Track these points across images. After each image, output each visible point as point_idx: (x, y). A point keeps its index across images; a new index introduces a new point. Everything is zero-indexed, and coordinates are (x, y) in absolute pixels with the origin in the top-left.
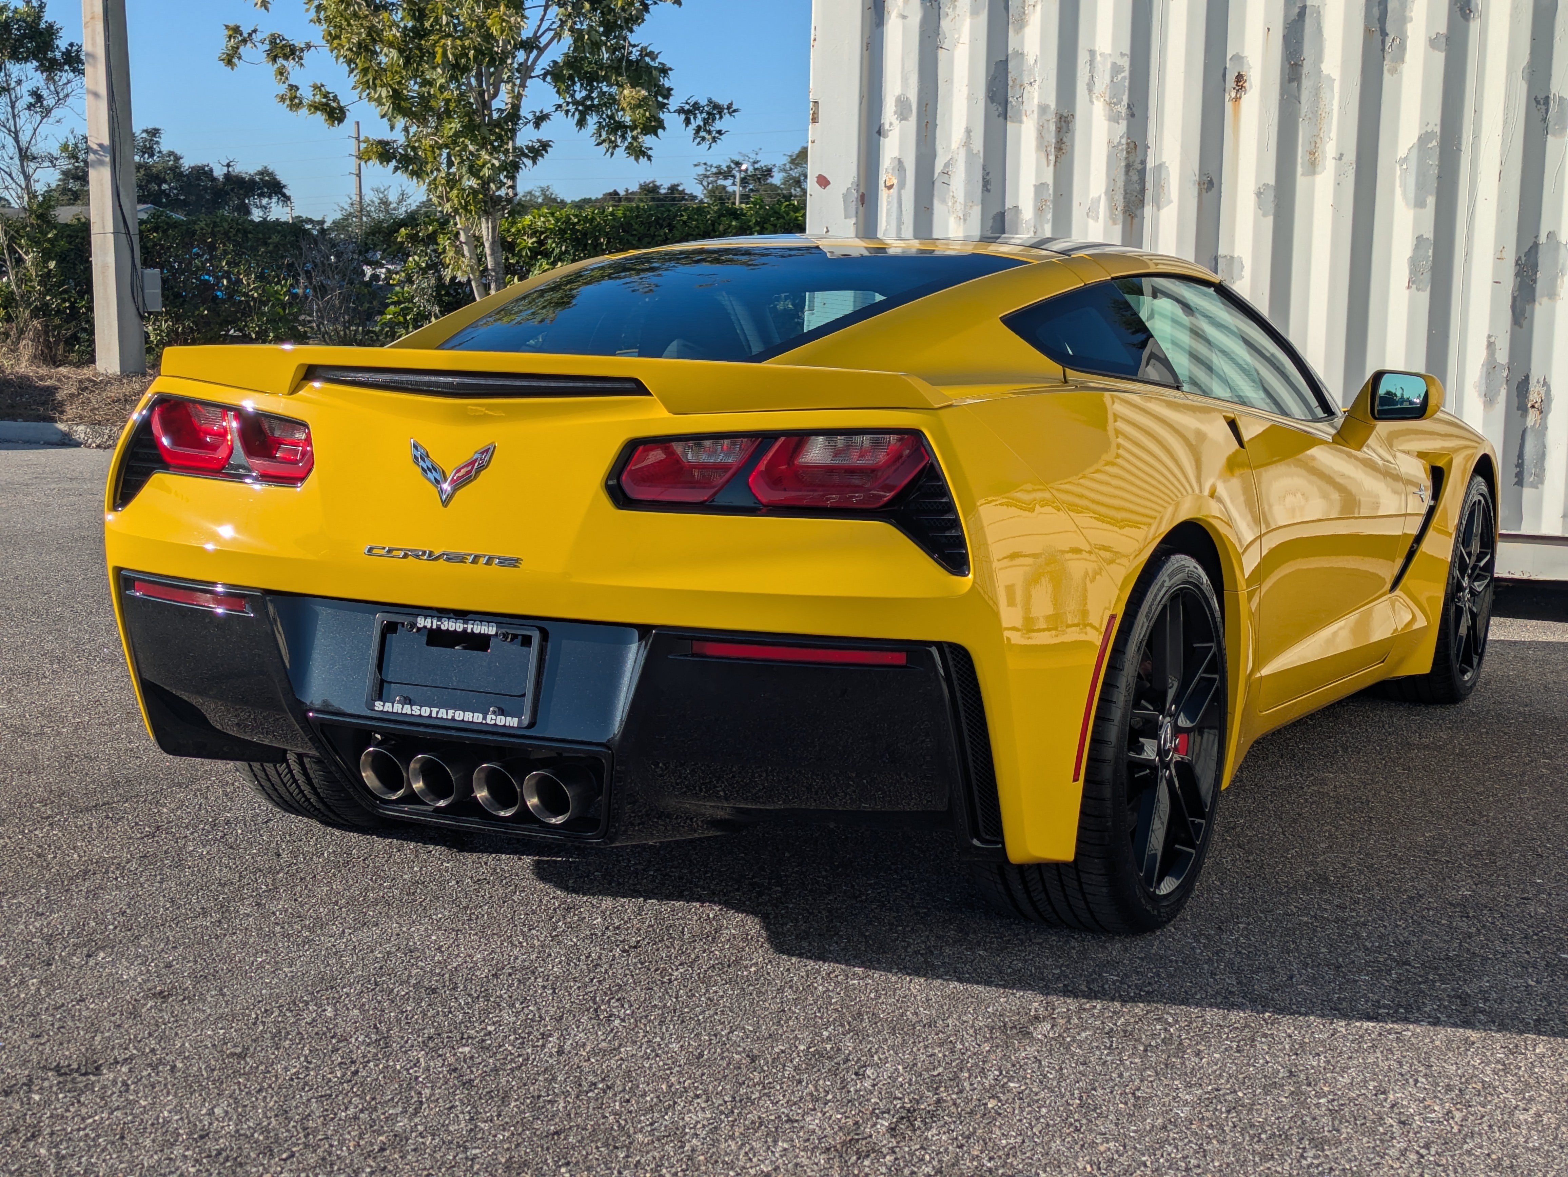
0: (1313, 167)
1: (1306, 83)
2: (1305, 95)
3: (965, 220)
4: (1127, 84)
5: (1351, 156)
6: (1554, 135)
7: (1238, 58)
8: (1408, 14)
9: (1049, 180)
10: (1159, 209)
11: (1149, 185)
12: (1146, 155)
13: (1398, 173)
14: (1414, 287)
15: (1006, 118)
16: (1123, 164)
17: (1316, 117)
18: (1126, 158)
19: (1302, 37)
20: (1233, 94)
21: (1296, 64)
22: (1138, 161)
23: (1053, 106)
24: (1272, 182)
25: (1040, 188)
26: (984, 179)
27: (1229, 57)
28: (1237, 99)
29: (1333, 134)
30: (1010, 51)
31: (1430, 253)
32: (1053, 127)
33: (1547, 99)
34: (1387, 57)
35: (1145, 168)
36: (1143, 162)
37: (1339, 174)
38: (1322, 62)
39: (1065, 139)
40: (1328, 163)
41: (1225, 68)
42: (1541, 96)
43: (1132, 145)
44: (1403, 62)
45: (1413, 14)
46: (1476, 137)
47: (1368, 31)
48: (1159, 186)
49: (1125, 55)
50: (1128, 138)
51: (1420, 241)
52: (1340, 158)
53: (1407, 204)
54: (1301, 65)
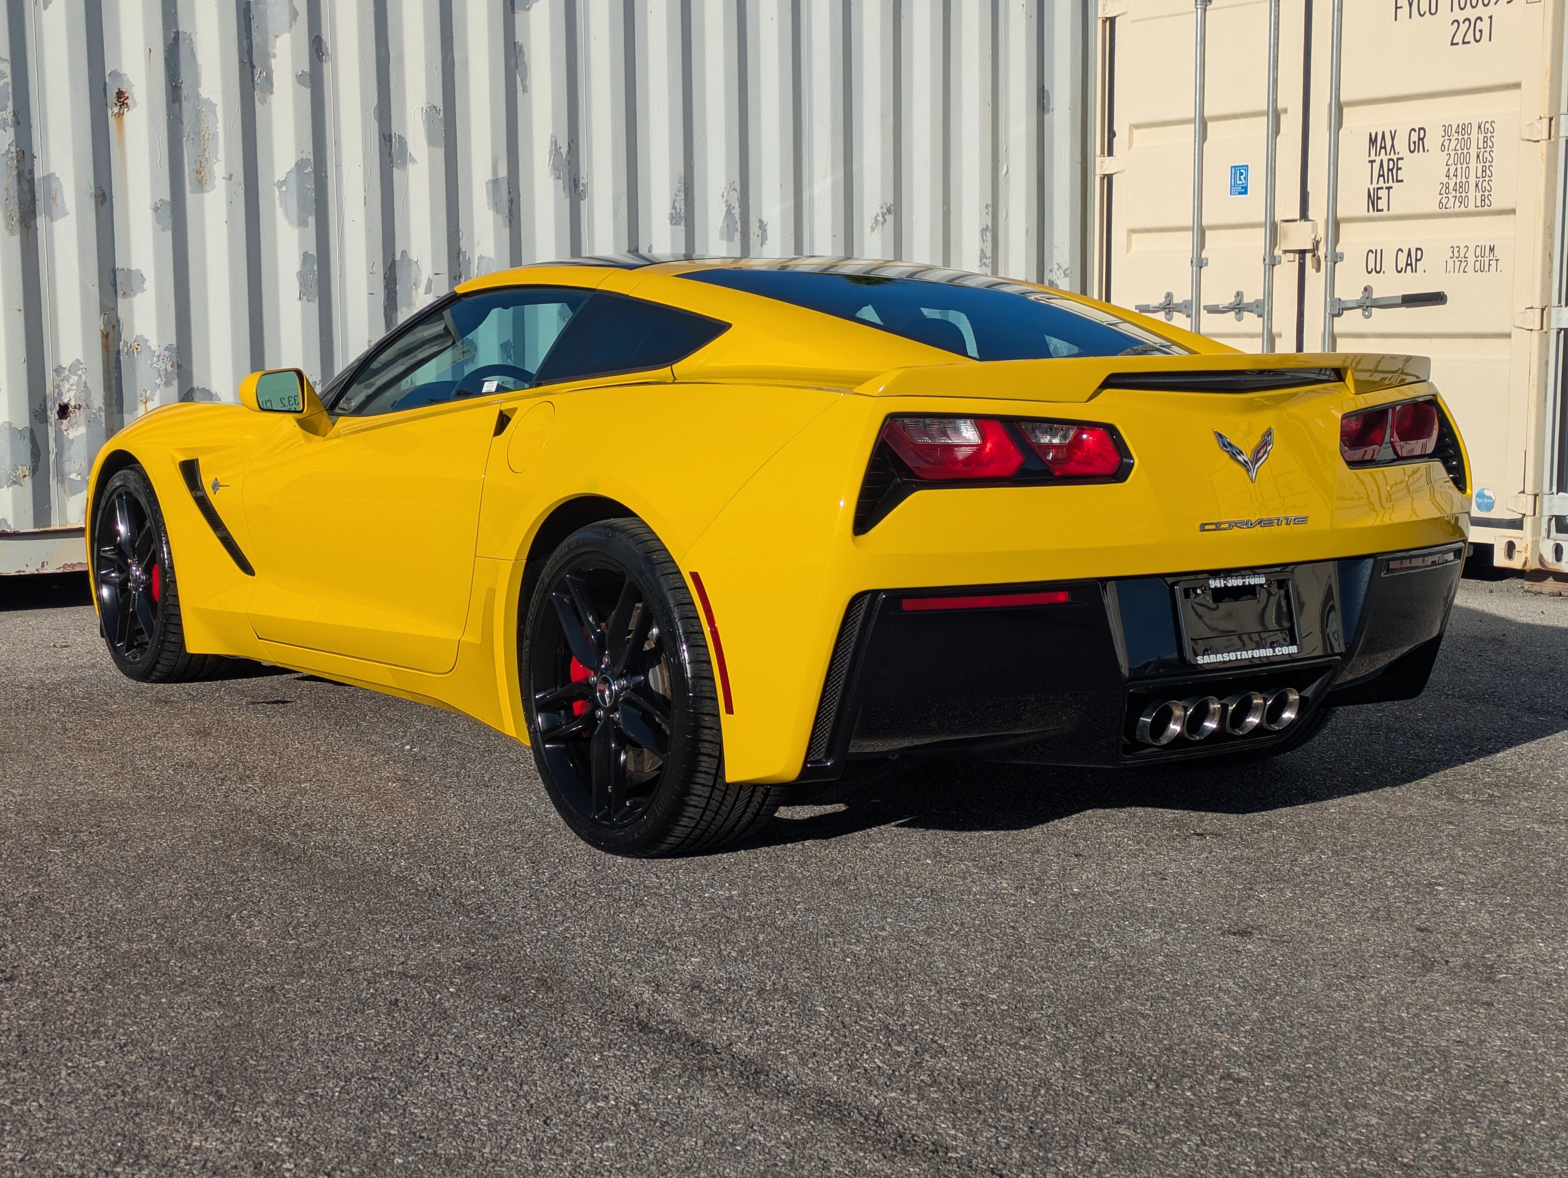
0: (201, 185)
1: (186, 106)
2: (186, 117)
4: (10, 90)
5: (239, 177)
6: (398, 168)
7: (116, 75)
8: (270, 49)
10: (52, 221)
11: (40, 195)
12: (33, 165)
13: (277, 194)
14: (305, 298)
16: (15, 173)
17: (199, 138)
18: (17, 167)
19: (178, 60)
20: (116, 110)
21: (176, 86)
22: (27, 171)
24: (168, 198)
27: (107, 73)
28: (120, 115)
29: (221, 155)
31: (316, 268)
33: (390, 135)
34: (256, 87)
35: (33, 178)
36: (31, 172)
37: (230, 194)
38: (200, 86)
40: (216, 182)
41: (105, 84)
42: (387, 134)
43: (21, 154)
44: (272, 93)
45: (276, 51)
46: (338, 166)
47: (241, 62)
48: (51, 197)
49: (5, 60)
50: (17, 146)
51: (306, 256)
52: (230, 179)
53: (290, 223)
54: (180, 88)
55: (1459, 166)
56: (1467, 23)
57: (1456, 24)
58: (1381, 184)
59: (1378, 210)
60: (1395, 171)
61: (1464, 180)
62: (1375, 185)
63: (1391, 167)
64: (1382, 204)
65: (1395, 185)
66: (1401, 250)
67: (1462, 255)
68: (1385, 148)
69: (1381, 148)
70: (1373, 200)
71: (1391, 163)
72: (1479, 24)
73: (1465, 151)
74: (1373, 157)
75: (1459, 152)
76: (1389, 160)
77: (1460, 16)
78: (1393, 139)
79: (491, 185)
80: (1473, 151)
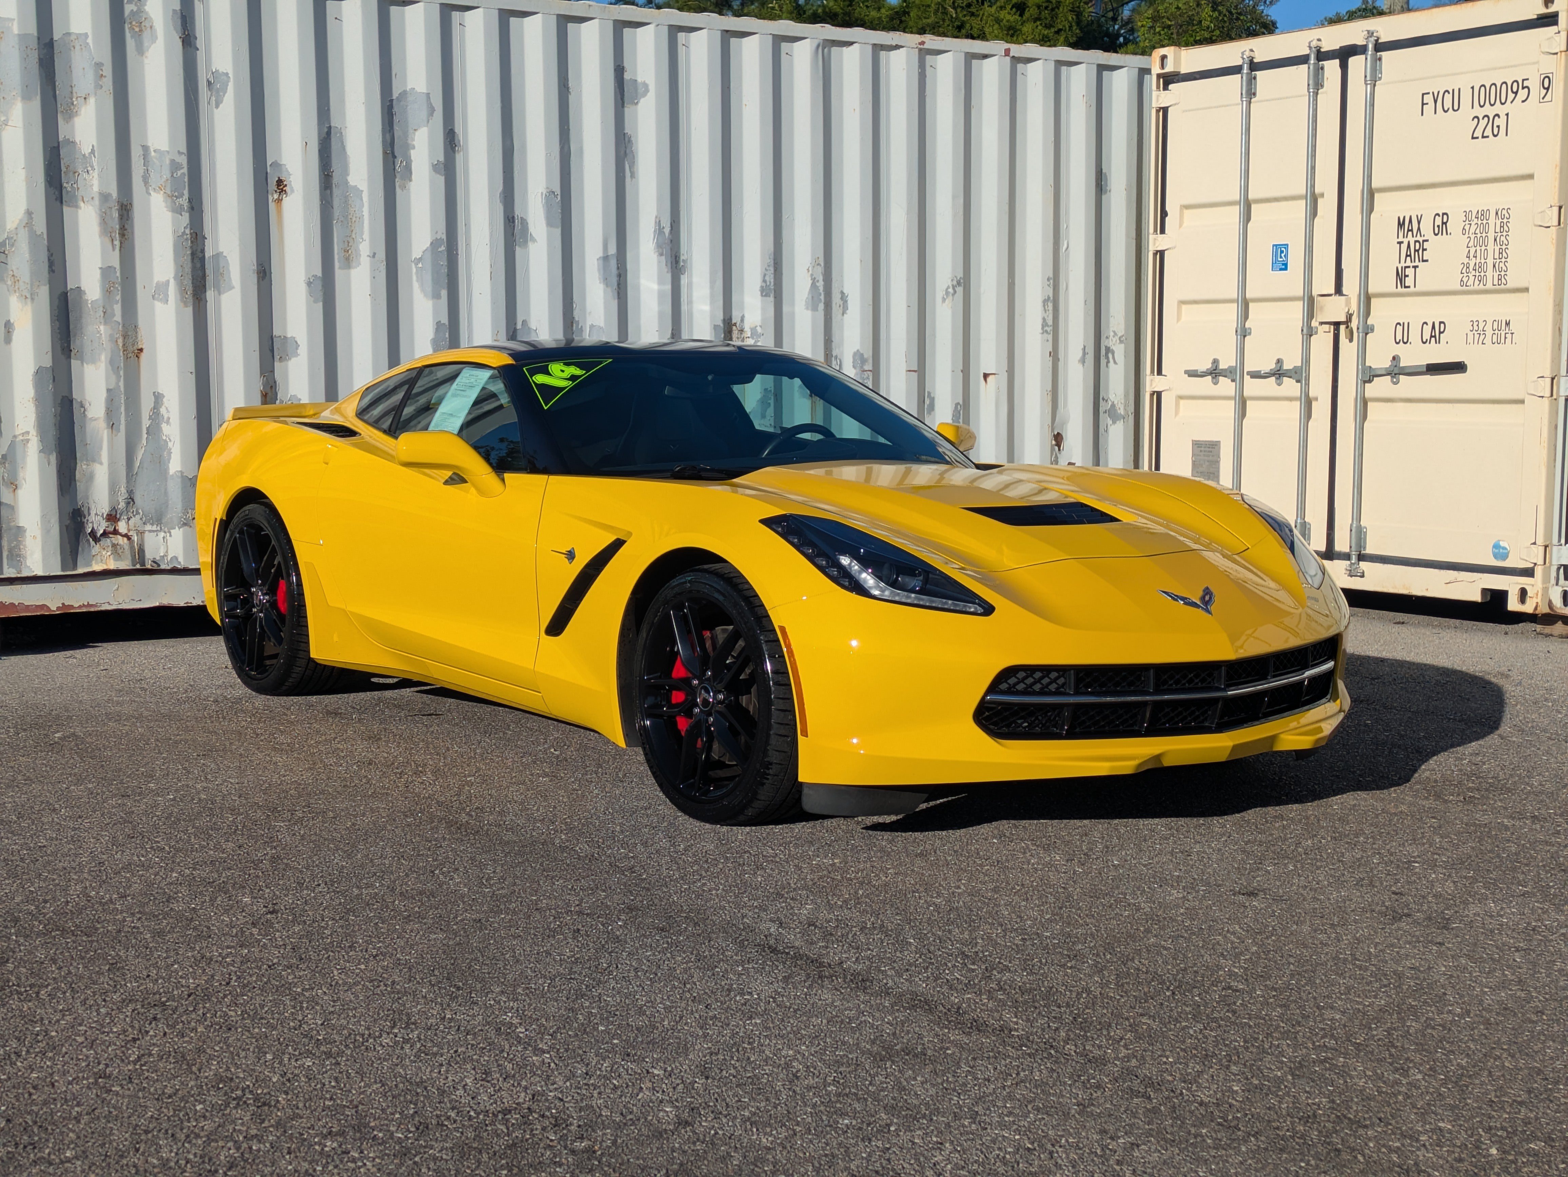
0: (348, 262)
1: (336, 192)
2: (336, 202)
3: (32, 299)
4: (186, 180)
5: (381, 255)
6: (520, 246)
7: (276, 165)
8: (409, 142)
9: (116, 264)
10: (219, 294)
11: (209, 271)
12: (204, 244)
13: (414, 270)
15: (62, 202)
16: (189, 252)
17: (347, 220)
18: (191, 247)
19: (330, 152)
20: (276, 196)
21: (328, 175)
22: (199, 250)
23: (115, 195)
24: (320, 274)
25: (106, 271)
26: (49, 260)
27: (269, 163)
28: (279, 200)
29: (366, 236)
30: (61, 139)
31: (447, 336)
32: (116, 215)
33: (513, 217)
34: (397, 175)
35: (204, 257)
36: (203, 251)
37: (374, 270)
38: (348, 175)
39: (126, 226)
40: (362, 259)
41: (267, 173)
42: (510, 216)
43: (194, 235)
44: (411, 180)
45: (414, 143)
46: (468, 245)
47: (385, 153)
48: (220, 274)
49: (183, 153)
50: (191, 229)
51: (439, 325)
52: (374, 256)
53: (426, 295)
54: (331, 176)
55: (1478, 248)
56: (1486, 119)
57: (1476, 120)
58: (1408, 263)
59: (1405, 287)
60: (1420, 252)
61: (1483, 261)
62: (1403, 264)
63: (1417, 248)
64: (1409, 281)
65: (1421, 264)
66: (1426, 323)
67: (1481, 328)
68: (1412, 230)
69: (1409, 230)
70: (1401, 277)
71: (1417, 244)
72: (1497, 121)
73: (1484, 235)
74: (1401, 239)
75: (1479, 236)
76: (1416, 242)
77: (1481, 113)
78: (1419, 223)
79: (601, 262)
80: (1491, 235)
